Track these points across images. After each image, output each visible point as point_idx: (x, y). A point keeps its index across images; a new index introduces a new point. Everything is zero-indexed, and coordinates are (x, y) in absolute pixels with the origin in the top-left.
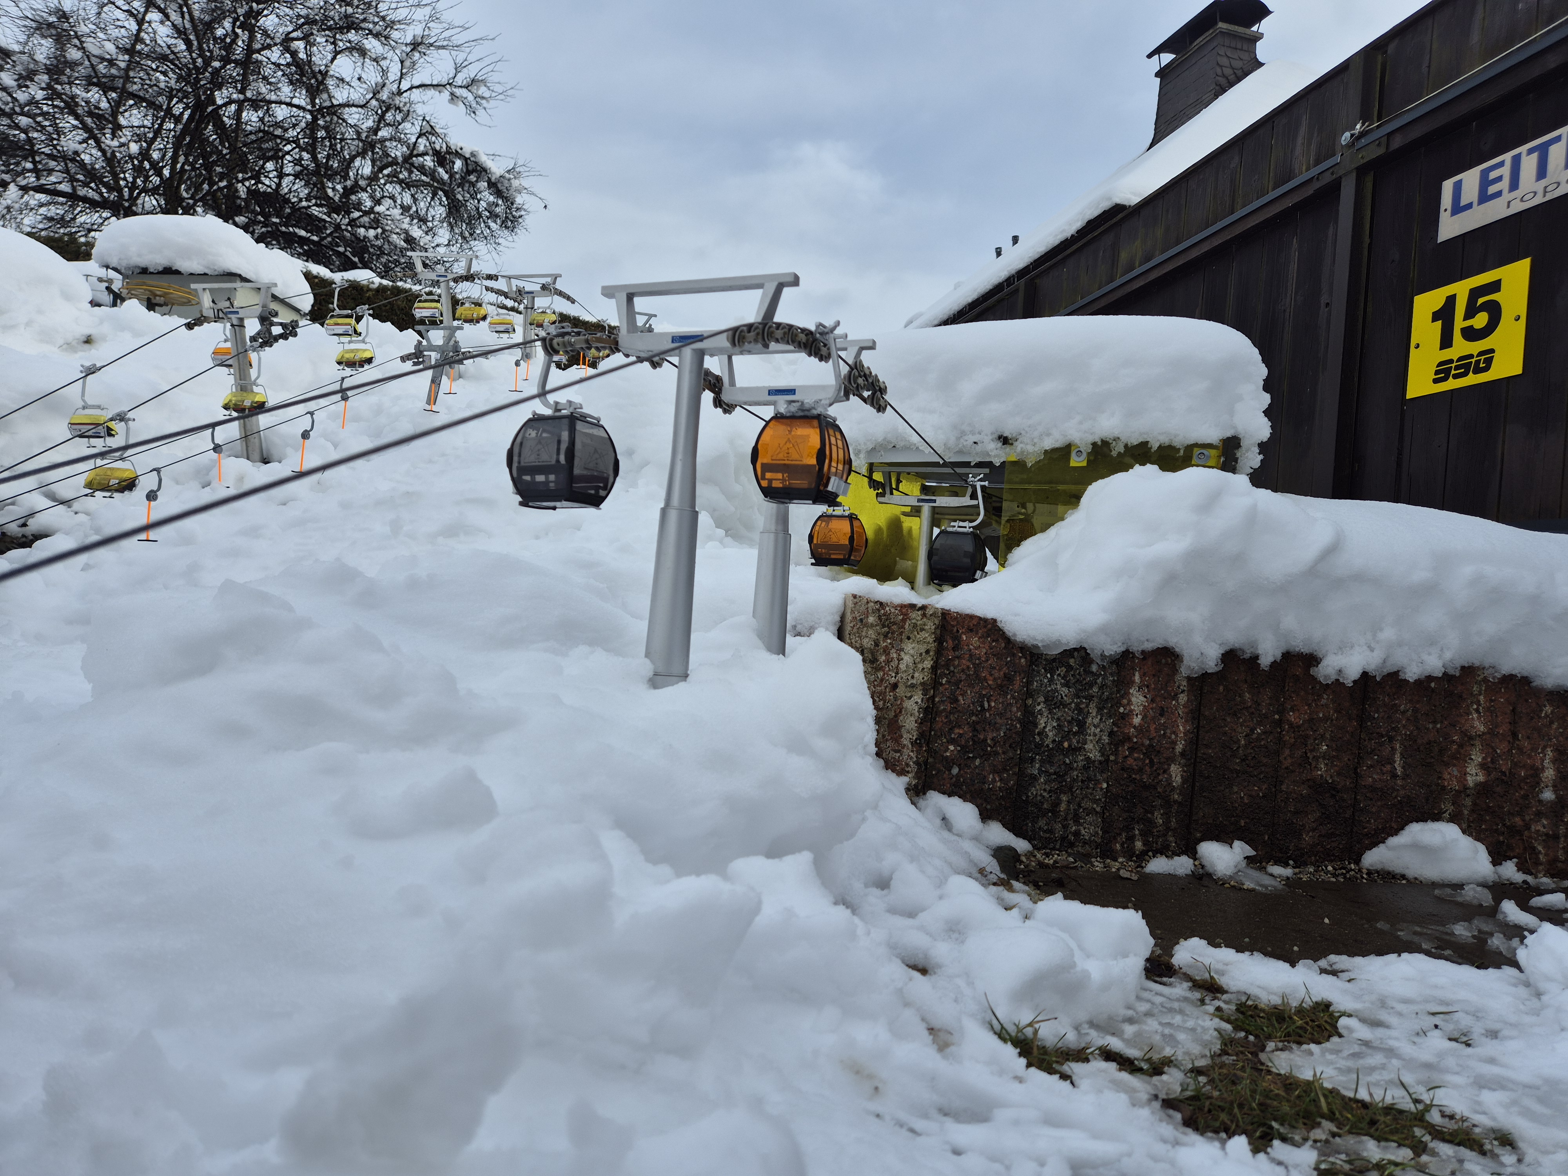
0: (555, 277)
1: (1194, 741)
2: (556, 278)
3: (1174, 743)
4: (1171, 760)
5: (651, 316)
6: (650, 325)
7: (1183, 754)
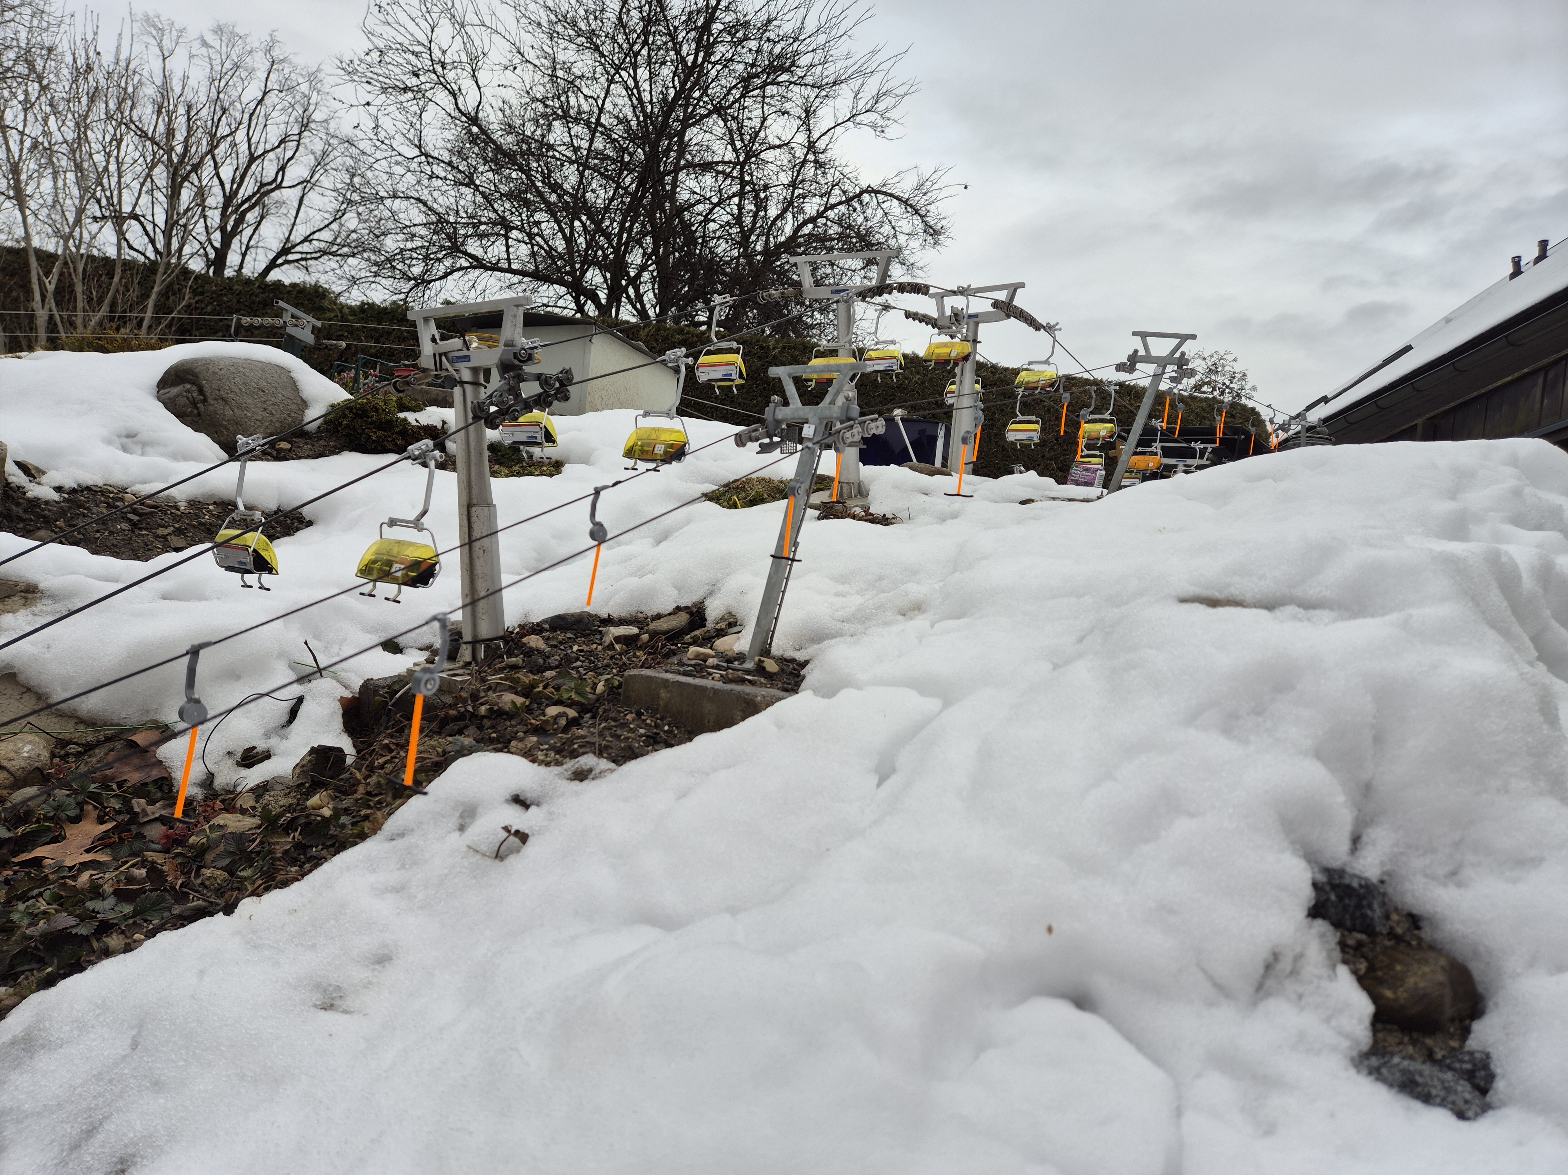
0: (1014, 288)
2: (1015, 290)
5: (1184, 338)
6: (1183, 354)
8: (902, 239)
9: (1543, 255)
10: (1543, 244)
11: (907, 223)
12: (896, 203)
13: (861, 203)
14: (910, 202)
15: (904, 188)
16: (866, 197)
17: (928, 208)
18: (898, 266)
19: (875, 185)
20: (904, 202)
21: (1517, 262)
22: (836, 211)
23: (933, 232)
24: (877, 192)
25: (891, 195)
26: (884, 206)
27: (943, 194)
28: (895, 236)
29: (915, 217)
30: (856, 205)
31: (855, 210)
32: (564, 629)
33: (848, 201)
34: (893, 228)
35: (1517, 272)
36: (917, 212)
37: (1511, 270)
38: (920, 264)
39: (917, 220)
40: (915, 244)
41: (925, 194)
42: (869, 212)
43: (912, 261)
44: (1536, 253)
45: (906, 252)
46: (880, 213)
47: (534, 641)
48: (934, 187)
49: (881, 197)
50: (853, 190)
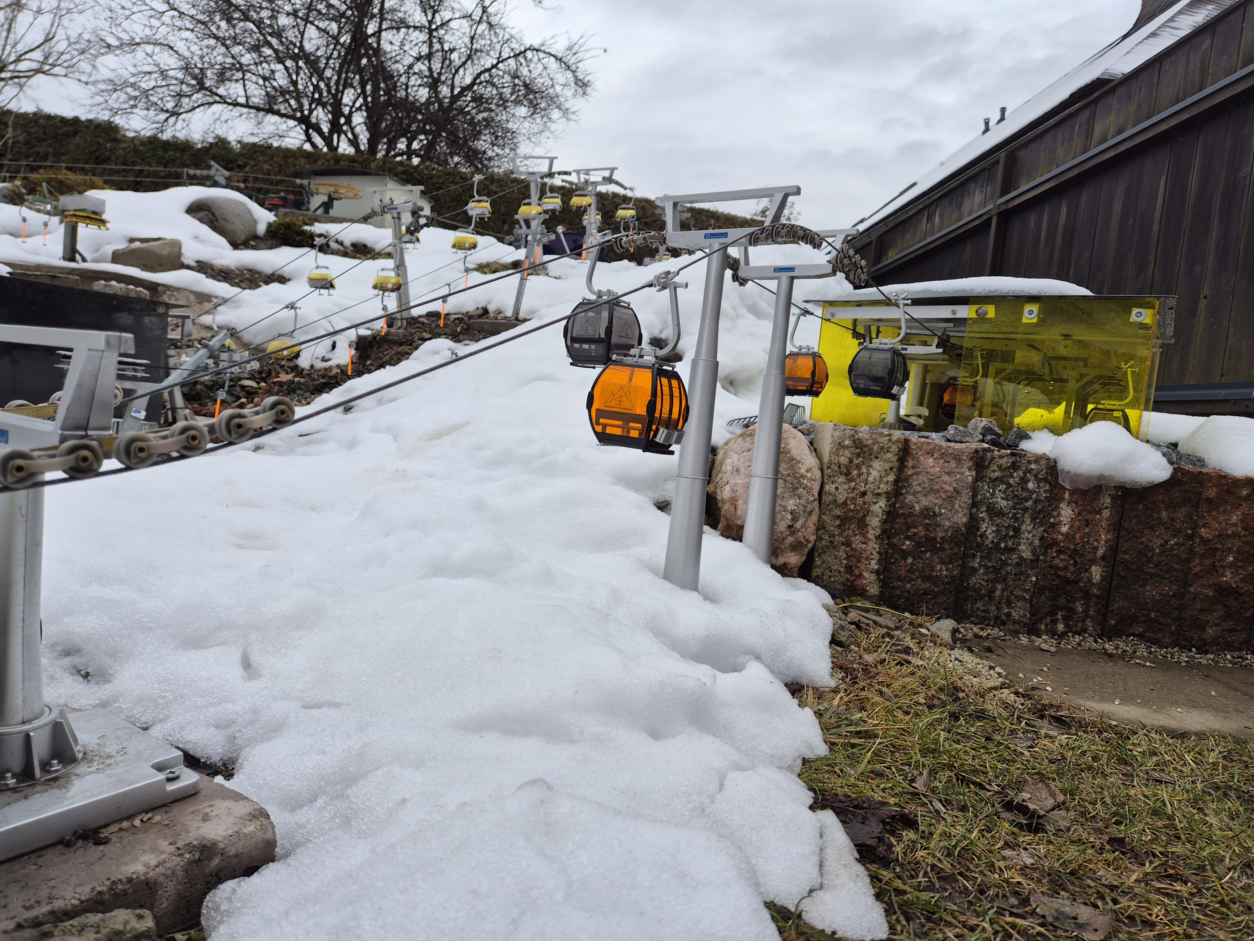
0: (613, 170)
1: (1114, 548)
2: (614, 172)
3: (1096, 548)
4: (1094, 562)
7: (1103, 558)
8: (558, 88)
9: (1002, 119)
10: (1003, 110)
11: (562, 77)
12: (552, 59)
13: (526, 58)
14: (564, 60)
15: (559, 48)
16: (529, 54)
17: (578, 64)
18: (557, 110)
19: (536, 44)
20: (559, 59)
21: (987, 123)
22: (506, 64)
23: (582, 85)
24: (537, 50)
25: (550, 54)
26: (544, 61)
27: (588, 55)
28: (553, 86)
29: (568, 72)
30: (522, 60)
31: (521, 64)
32: (433, 316)
33: (516, 56)
34: (552, 79)
35: (987, 130)
36: (568, 67)
37: (983, 128)
38: (573, 110)
39: (569, 74)
40: (569, 93)
41: (575, 54)
42: (532, 66)
43: (567, 106)
44: (998, 116)
45: (562, 99)
46: (540, 66)
47: (422, 319)
48: (582, 49)
49: (541, 55)
50: (519, 48)
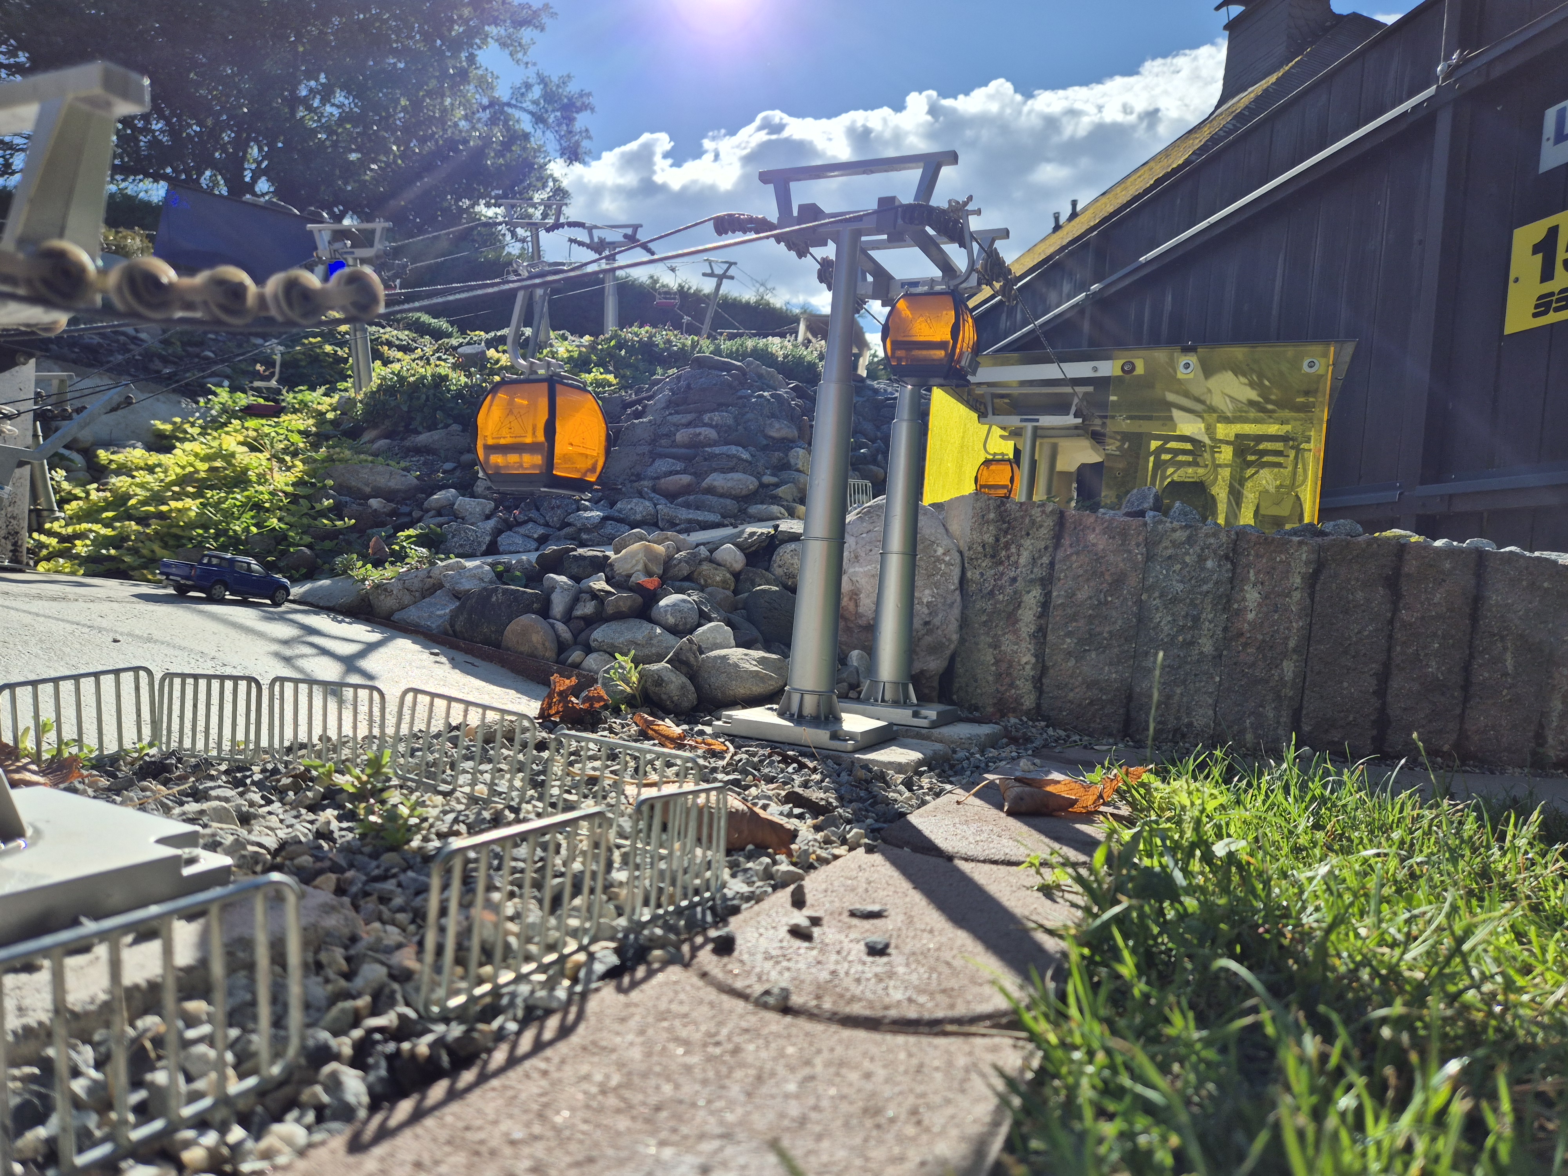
1: (1308, 638)
3: (1287, 638)
4: (1285, 655)
7: (1294, 651)
35: (1057, 228)
